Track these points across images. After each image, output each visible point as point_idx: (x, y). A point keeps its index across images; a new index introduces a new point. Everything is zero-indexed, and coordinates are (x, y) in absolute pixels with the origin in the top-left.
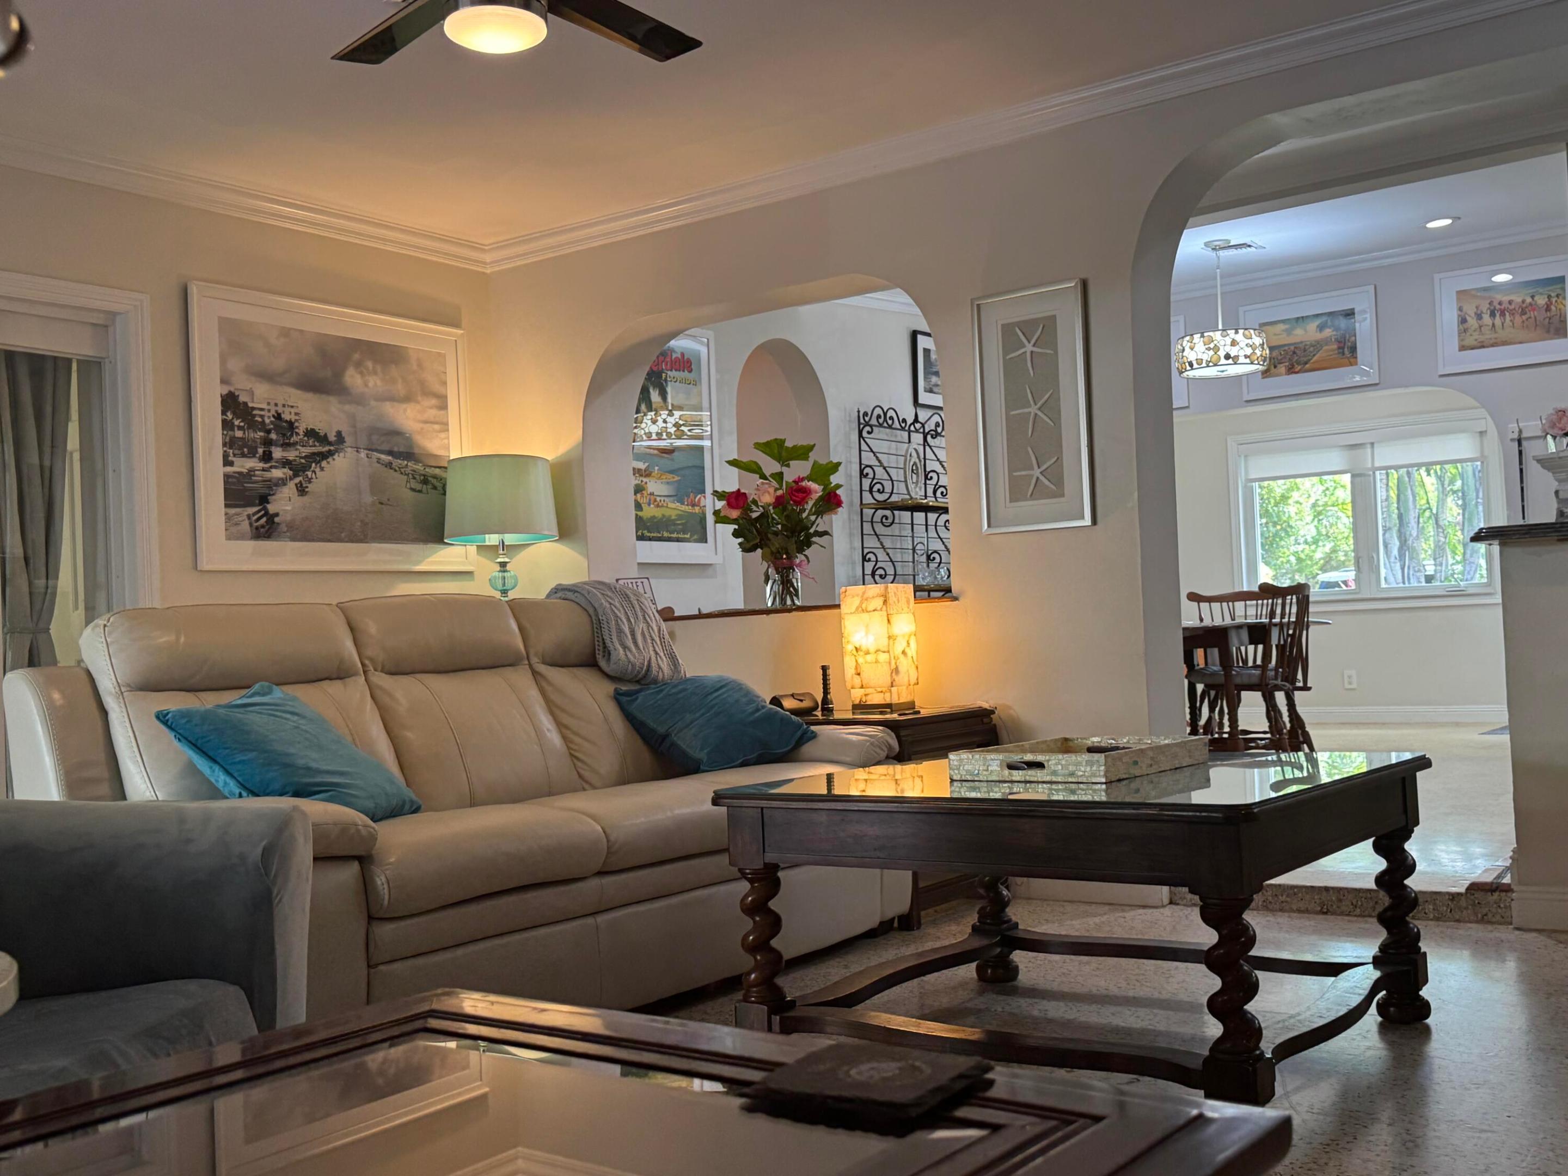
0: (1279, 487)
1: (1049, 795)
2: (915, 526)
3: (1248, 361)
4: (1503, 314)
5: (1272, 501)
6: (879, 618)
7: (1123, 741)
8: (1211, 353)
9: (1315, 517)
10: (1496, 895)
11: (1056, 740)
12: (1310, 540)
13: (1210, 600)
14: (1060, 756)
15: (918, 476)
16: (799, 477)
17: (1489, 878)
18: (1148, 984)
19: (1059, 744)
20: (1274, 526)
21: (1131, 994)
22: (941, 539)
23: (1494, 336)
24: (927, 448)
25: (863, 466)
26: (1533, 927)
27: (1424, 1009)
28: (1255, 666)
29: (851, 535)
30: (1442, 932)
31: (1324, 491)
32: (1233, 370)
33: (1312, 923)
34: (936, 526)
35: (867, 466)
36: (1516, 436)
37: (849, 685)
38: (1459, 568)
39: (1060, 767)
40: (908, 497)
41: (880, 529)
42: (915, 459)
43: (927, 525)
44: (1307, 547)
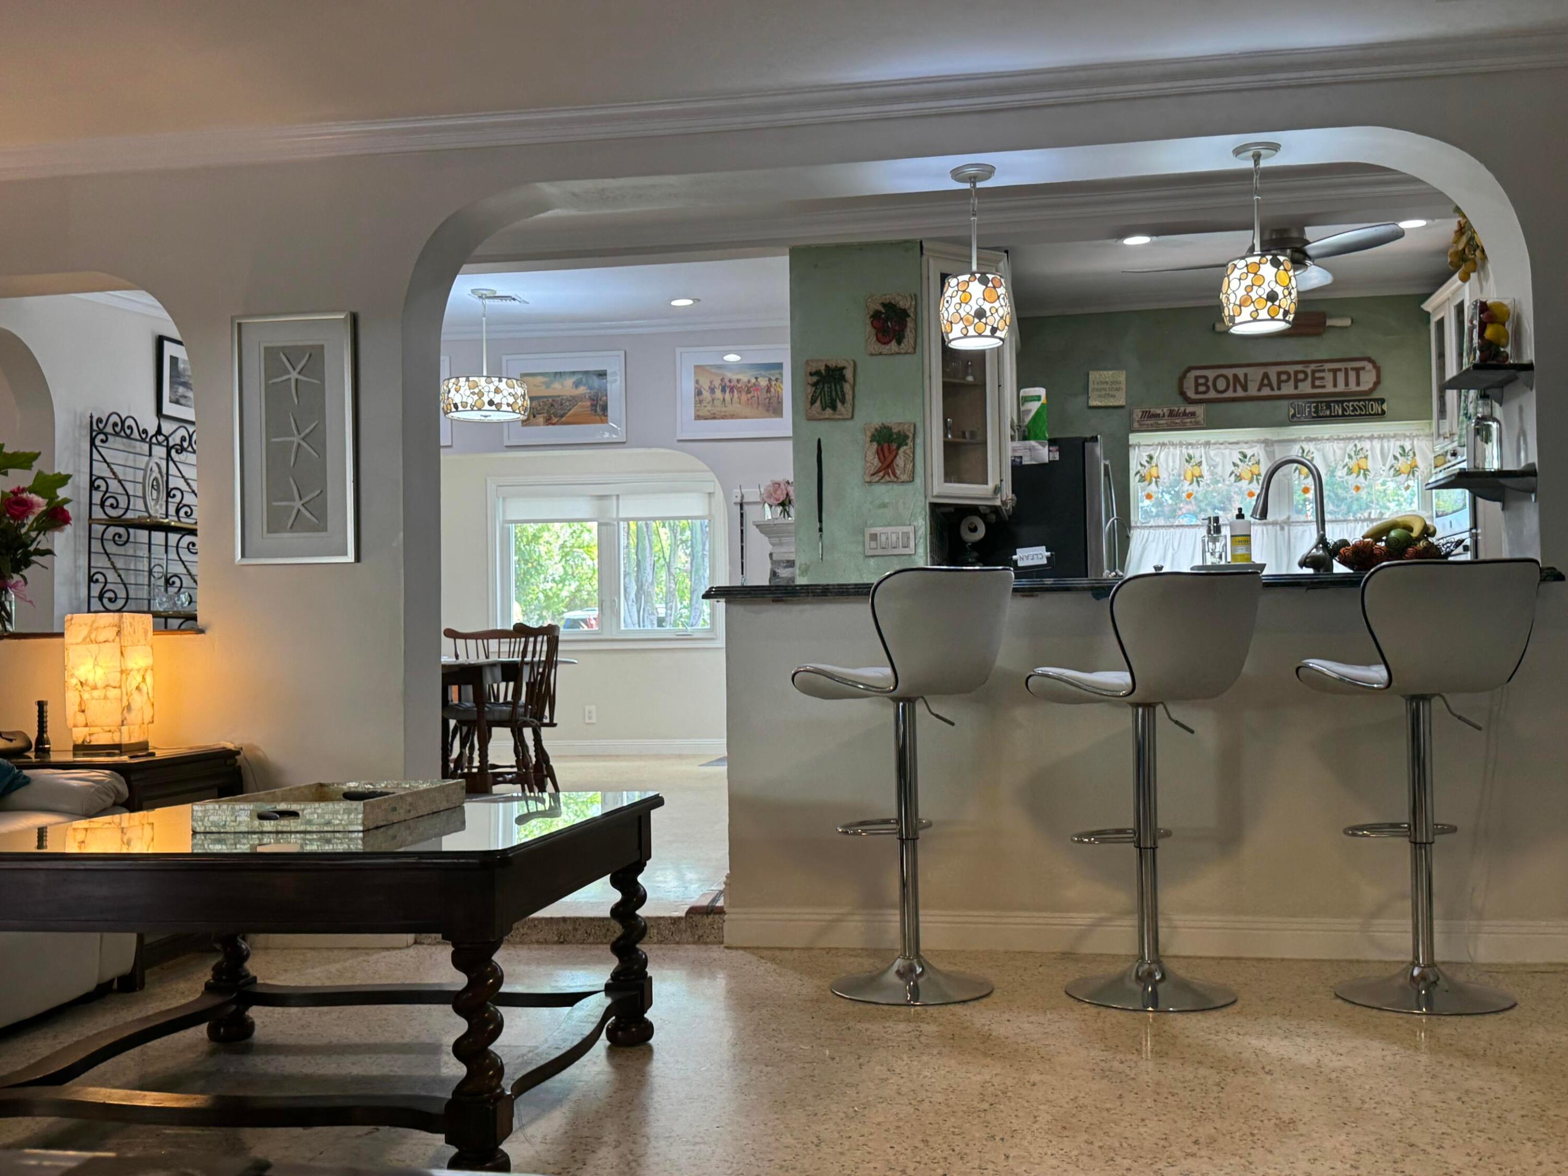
0: (531, 529)
1: (302, 846)
2: (153, 547)
3: (510, 409)
4: (732, 390)
5: (525, 540)
6: (111, 650)
7: (381, 786)
8: (476, 397)
9: (563, 557)
10: (711, 917)
11: (310, 786)
12: (557, 579)
13: (466, 636)
14: (317, 805)
15: (159, 492)
16: (19, 488)
17: (705, 902)
18: (391, 1029)
19: (313, 790)
20: (526, 564)
21: (372, 1040)
22: (183, 562)
23: (724, 409)
24: (171, 463)
25: (94, 478)
26: (739, 945)
27: (647, 1030)
28: (506, 703)
29: (76, 552)
30: (664, 955)
31: (572, 534)
32: (495, 416)
33: (550, 953)
34: (177, 547)
35: (99, 478)
36: (739, 500)
37: (70, 723)
38: (685, 612)
39: (316, 816)
40: (146, 514)
41: (111, 547)
42: (156, 474)
43: (166, 546)
44: (554, 585)
